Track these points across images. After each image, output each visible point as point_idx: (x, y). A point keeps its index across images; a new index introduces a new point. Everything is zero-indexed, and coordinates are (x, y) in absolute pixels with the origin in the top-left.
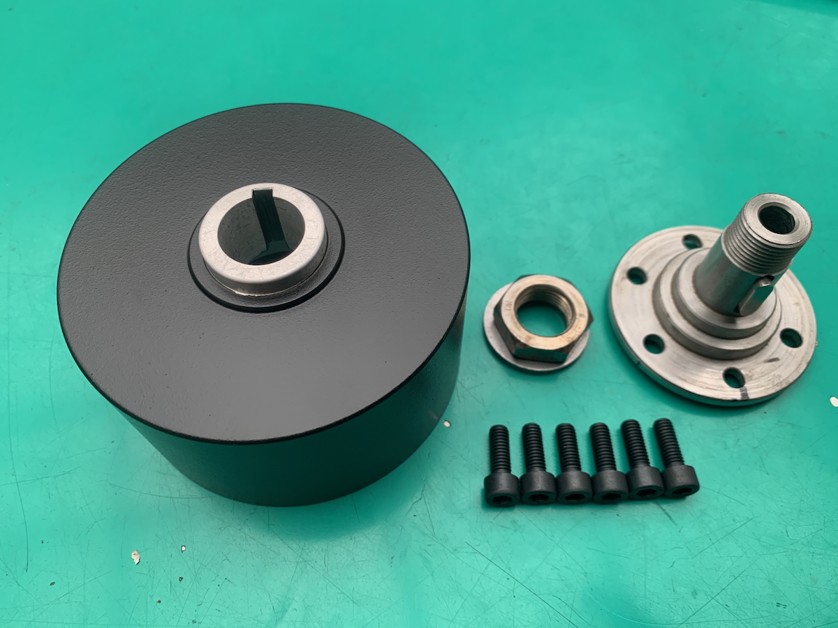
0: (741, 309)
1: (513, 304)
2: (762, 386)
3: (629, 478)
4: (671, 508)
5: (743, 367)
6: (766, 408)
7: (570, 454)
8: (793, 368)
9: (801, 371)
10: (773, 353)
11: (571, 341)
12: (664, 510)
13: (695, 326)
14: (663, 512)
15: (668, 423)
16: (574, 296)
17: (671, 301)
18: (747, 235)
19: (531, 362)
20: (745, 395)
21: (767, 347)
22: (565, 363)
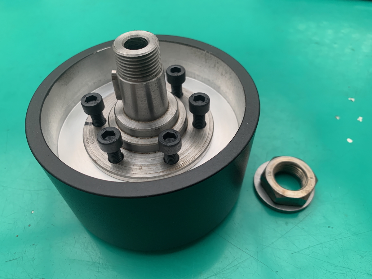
1: (272, 172)
19: (285, 206)
22: (304, 206)
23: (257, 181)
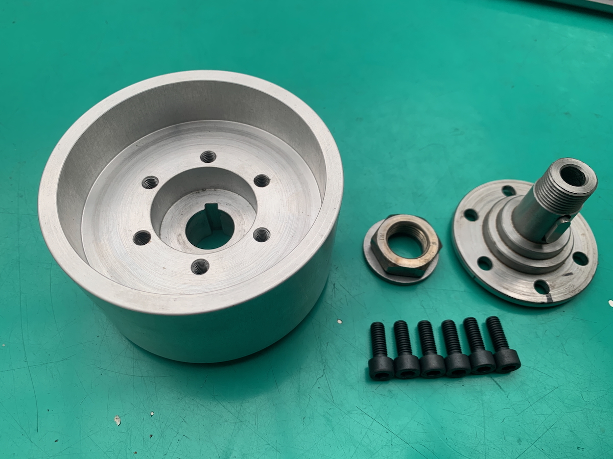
0: (547, 239)
1: (385, 235)
2: (562, 293)
3: (471, 359)
4: (500, 379)
5: (548, 279)
6: (564, 308)
7: (428, 342)
8: (582, 279)
9: (589, 282)
10: (569, 269)
11: (427, 262)
12: (496, 382)
13: (513, 250)
14: (495, 383)
15: (496, 320)
16: (428, 230)
17: (497, 233)
18: (553, 187)
19: (399, 277)
20: (550, 299)
21: (564, 265)
22: (423, 278)
23: (367, 244)
